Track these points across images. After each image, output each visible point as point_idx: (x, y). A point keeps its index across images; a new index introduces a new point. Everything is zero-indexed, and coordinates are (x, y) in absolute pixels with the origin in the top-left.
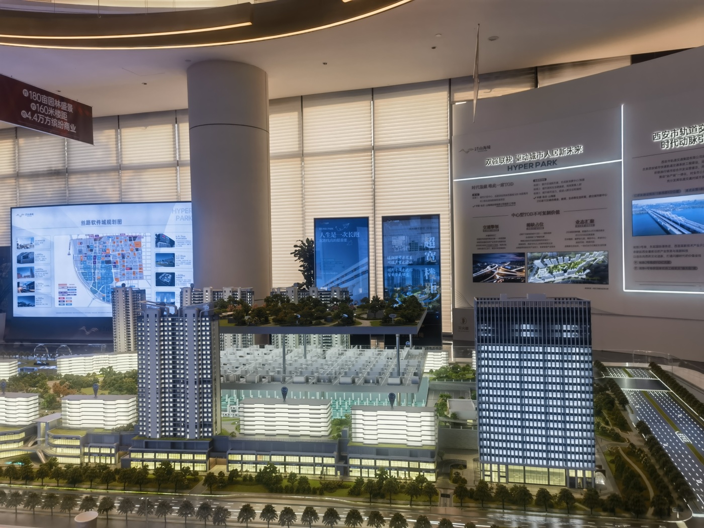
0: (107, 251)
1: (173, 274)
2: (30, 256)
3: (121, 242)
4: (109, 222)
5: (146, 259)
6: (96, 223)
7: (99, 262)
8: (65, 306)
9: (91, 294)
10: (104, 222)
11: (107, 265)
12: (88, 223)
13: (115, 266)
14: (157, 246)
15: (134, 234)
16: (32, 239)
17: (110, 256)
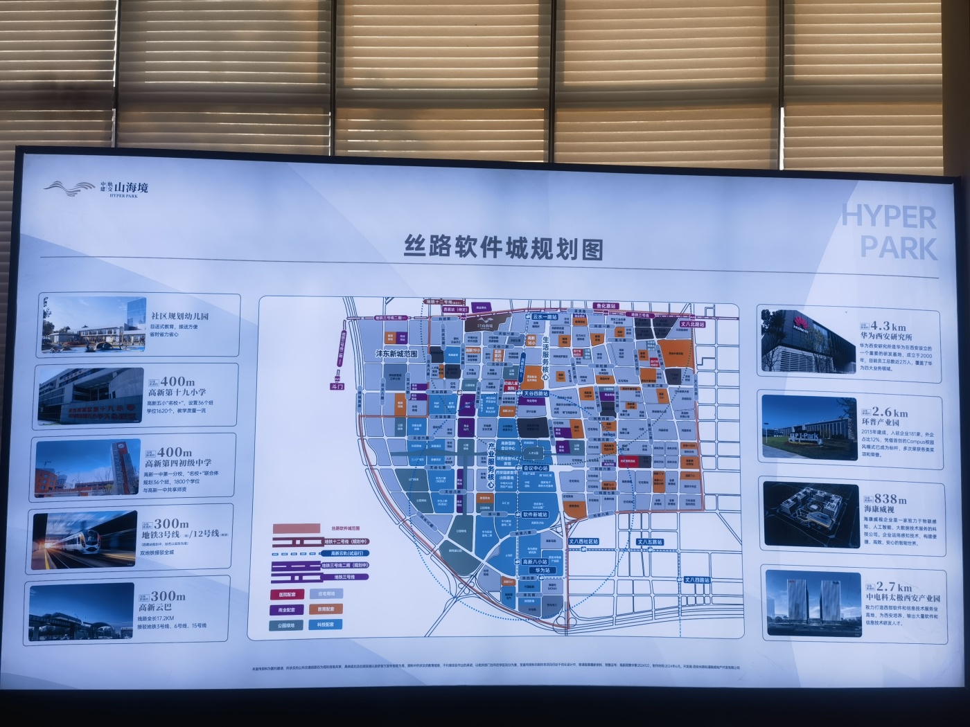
0: (531, 378)
1: (849, 494)
2: (119, 389)
3: (598, 339)
4: (542, 248)
5: (716, 420)
6: (477, 249)
7: (488, 427)
8: (306, 633)
9: (443, 574)
10: (517, 248)
11: (529, 441)
12: (440, 245)
13: (565, 449)
14: (767, 364)
15: (660, 308)
16: (137, 306)
17: (541, 402)
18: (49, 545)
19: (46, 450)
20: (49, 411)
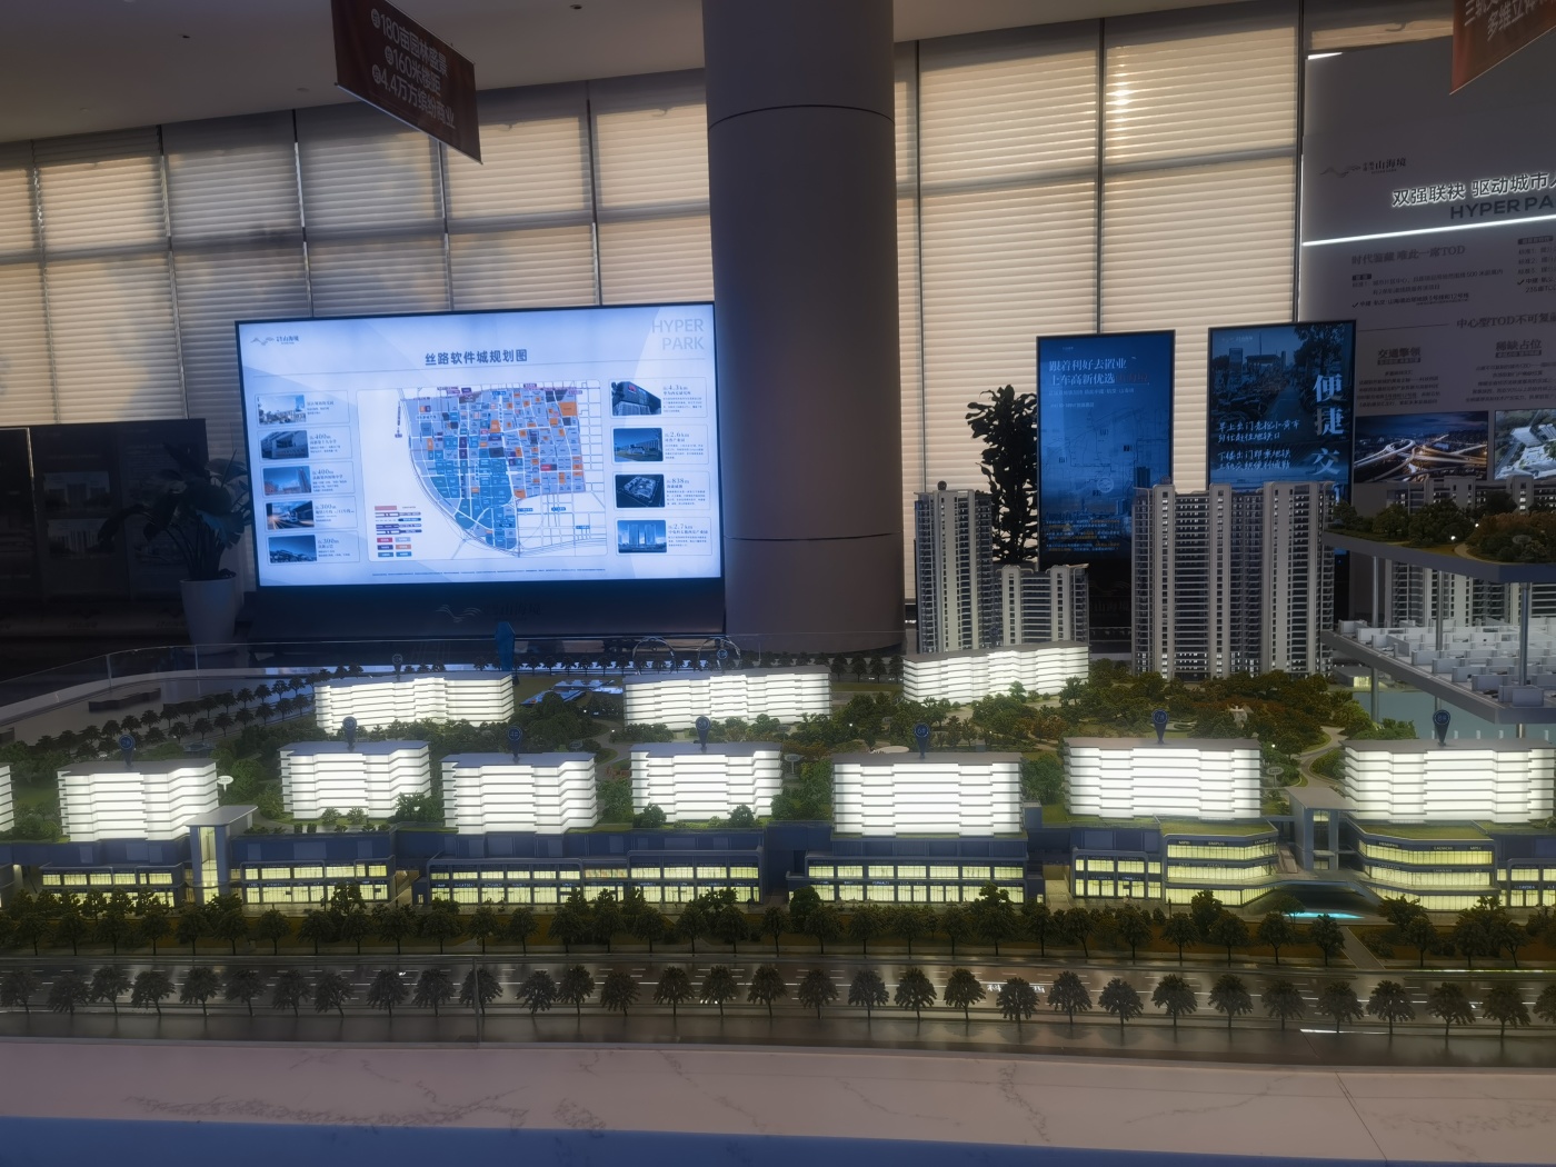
0: (493, 427)
1: (659, 479)
2: (296, 441)
3: (527, 403)
4: (495, 356)
5: (590, 444)
6: (462, 359)
7: (474, 454)
8: (395, 558)
9: (457, 528)
10: (482, 357)
11: (495, 459)
12: (443, 358)
13: (514, 463)
14: (615, 412)
15: (558, 385)
16: (300, 399)
17: (500, 439)
18: (274, 518)
19: (268, 473)
20: (267, 454)
